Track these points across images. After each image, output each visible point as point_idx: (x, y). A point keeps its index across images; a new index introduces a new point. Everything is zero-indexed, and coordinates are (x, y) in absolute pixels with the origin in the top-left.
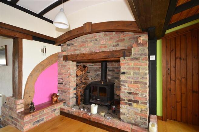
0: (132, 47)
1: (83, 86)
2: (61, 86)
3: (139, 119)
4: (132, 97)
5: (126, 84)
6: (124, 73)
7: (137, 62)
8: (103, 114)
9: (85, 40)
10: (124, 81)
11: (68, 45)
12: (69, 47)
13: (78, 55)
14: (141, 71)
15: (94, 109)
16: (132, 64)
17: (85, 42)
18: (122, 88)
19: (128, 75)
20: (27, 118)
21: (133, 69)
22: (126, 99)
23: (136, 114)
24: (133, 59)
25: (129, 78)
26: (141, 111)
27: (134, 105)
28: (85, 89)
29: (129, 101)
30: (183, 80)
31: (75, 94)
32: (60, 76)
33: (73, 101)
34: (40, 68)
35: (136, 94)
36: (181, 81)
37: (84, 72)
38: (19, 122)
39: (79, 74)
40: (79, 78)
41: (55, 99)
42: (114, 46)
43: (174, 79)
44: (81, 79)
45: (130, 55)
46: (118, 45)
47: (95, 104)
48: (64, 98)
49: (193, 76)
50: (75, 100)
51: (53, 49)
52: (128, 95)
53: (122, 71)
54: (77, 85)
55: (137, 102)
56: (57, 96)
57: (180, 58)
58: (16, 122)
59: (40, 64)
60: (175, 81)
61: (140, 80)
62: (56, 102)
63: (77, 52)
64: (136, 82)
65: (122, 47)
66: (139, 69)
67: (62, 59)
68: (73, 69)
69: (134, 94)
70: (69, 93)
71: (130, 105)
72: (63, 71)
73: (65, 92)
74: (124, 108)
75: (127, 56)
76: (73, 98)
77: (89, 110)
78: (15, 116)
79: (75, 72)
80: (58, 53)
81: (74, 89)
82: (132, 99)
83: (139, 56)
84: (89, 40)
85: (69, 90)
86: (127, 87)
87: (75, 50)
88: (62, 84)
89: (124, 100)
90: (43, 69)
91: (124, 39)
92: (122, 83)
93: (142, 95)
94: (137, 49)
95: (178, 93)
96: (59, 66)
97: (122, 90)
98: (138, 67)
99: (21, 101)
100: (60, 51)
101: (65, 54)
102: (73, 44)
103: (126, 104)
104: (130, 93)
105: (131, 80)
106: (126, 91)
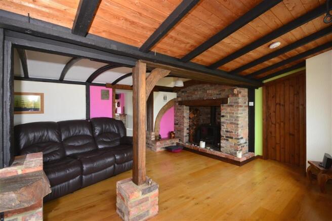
0: (228, 97)
1: (194, 127)
2: (177, 126)
3: (233, 151)
4: (228, 134)
5: (225, 125)
6: (223, 116)
7: (232, 108)
8: (209, 148)
9: (196, 89)
10: (223, 122)
11: (183, 92)
12: (183, 94)
13: (190, 101)
14: (235, 115)
15: (203, 145)
16: (229, 109)
17: (196, 90)
18: (222, 127)
19: (226, 118)
20: (158, 143)
21: (229, 113)
22: (224, 136)
23: (231, 147)
24: (229, 106)
25: (227, 120)
26: (235, 144)
27: (230, 140)
28: (196, 130)
29: (227, 137)
30: (282, 124)
31: (188, 133)
32: (176, 119)
33: (186, 139)
34: (163, 112)
35: (232, 132)
36: (280, 125)
37: (196, 115)
38: (153, 146)
39: (191, 117)
40: (191, 120)
41: (173, 135)
42: (217, 95)
43: (274, 123)
44: (193, 121)
45: (227, 103)
46: (220, 94)
47: (204, 141)
48: (179, 136)
49: (290, 119)
50: (187, 138)
51: (172, 96)
52: (225, 133)
53: (222, 114)
54: (190, 126)
55: (231, 138)
56: (174, 134)
57: (280, 104)
58: (151, 146)
59: (163, 109)
60: (275, 125)
61: (234, 122)
62: (174, 137)
63: (190, 98)
64: (231, 123)
65: (223, 96)
66: (233, 113)
67: (177, 104)
68: (186, 112)
69: (230, 132)
70: (183, 132)
71: (227, 140)
72: (178, 114)
73: (180, 131)
74: (223, 143)
75: (225, 103)
76: (186, 136)
77: (199, 145)
78: (151, 142)
79: (188, 115)
80: (175, 99)
81: (187, 129)
82: (229, 136)
83: (233, 104)
84: (199, 89)
85: (183, 129)
86: (225, 127)
87: (188, 96)
88: (178, 124)
89: (223, 137)
90: (165, 112)
91: (225, 90)
92: (222, 124)
93: (235, 132)
94: (232, 98)
95: (278, 136)
96: (175, 109)
97: (222, 129)
98: (233, 112)
99: (153, 133)
100: (176, 97)
101: (180, 99)
102: (186, 92)
103: (225, 139)
104: (227, 131)
105: (228, 121)
106: (224, 130)
